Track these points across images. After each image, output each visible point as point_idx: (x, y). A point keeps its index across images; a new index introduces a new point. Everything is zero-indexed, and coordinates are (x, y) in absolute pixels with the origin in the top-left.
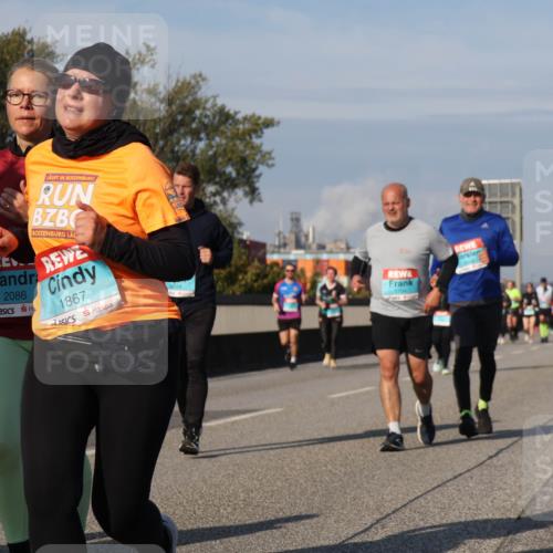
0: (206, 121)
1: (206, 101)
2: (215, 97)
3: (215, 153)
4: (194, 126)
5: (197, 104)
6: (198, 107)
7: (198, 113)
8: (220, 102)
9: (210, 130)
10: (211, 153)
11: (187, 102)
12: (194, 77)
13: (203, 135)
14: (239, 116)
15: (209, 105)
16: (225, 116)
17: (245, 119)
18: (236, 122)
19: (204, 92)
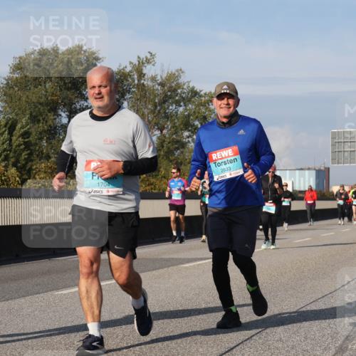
0: (184, 96)
1: (184, 84)
2: (189, 82)
3: (189, 114)
4: (177, 98)
5: (179, 86)
6: (179, 88)
7: (179, 91)
8: (191, 85)
9: (186, 100)
10: (186, 113)
11: (173, 85)
12: (177, 71)
13: (182, 104)
14: (202, 93)
15: (185, 87)
16: (195, 93)
17: (205, 94)
18: (201, 96)
19: (182, 80)
